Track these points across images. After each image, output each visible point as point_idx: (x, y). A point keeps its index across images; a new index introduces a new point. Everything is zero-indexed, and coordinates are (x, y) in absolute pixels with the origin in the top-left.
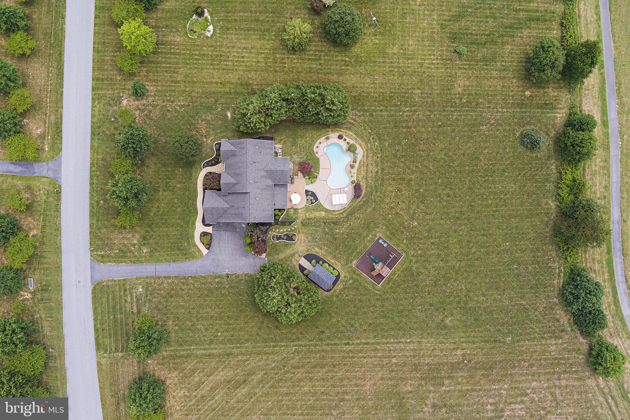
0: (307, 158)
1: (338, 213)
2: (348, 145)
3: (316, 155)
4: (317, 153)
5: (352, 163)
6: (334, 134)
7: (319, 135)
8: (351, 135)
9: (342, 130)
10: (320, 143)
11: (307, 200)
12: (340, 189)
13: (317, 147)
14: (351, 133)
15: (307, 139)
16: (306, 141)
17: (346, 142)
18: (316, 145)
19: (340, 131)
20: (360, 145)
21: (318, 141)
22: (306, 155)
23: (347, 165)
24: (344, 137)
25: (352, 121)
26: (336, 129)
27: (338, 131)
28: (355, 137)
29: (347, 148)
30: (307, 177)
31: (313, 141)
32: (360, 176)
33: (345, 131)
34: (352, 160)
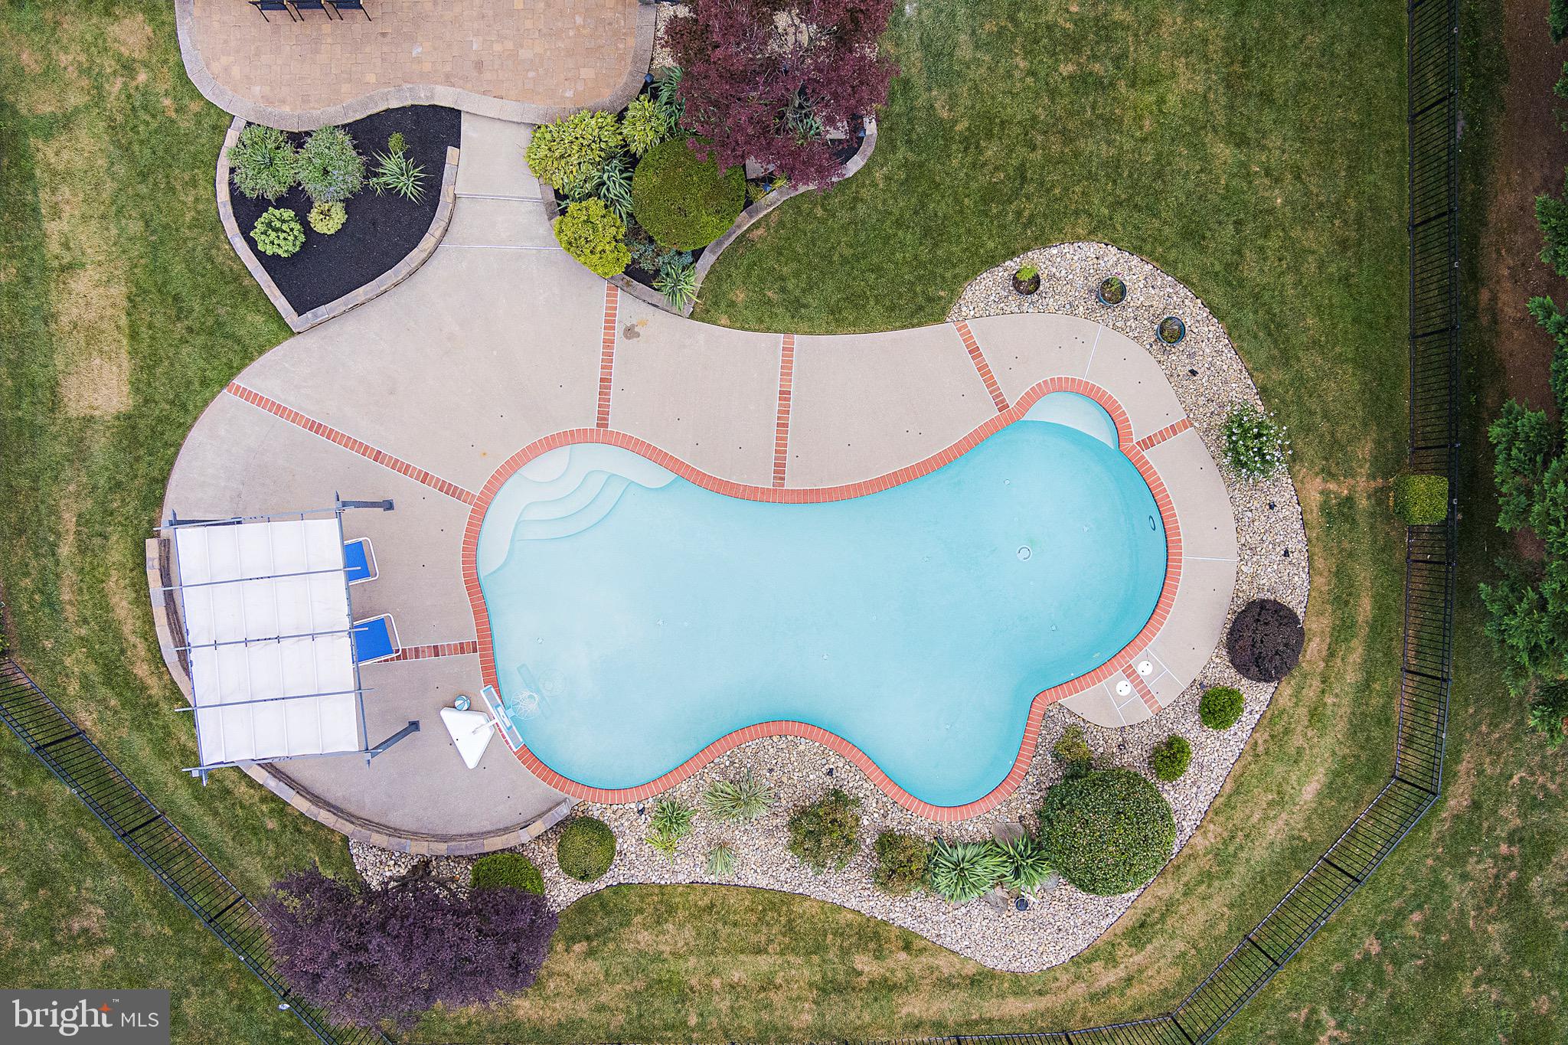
0: (943, 130)
1: (122, 606)
2: (1134, 758)
3: (991, 283)
4: (1028, 286)
5: (870, 820)
6: (1297, 543)
7: (1275, 328)
8: (1281, 801)
9: (1356, 652)
10: (1170, 333)
11: (297, 140)
12: (483, 646)
13: (1111, 293)
14: (1309, 792)
15: (1223, 152)
16: (1193, 133)
17: (1191, 729)
18: (1134, 271)
19: (1343, 630)
20: (1140, 932)
21: (1192, 312)
22: (988, 125)
23: (842, 743)
24: (1256, 696)
25: (1457, 799)
26: (1364, 574)
27: (1342, 598)
28: (1259, 854)
29: (1097, 746)
30: (641, 134)
31: (1193, 235)
32: (676, 936)
33: (1340, 704)
34: (920, 824)
